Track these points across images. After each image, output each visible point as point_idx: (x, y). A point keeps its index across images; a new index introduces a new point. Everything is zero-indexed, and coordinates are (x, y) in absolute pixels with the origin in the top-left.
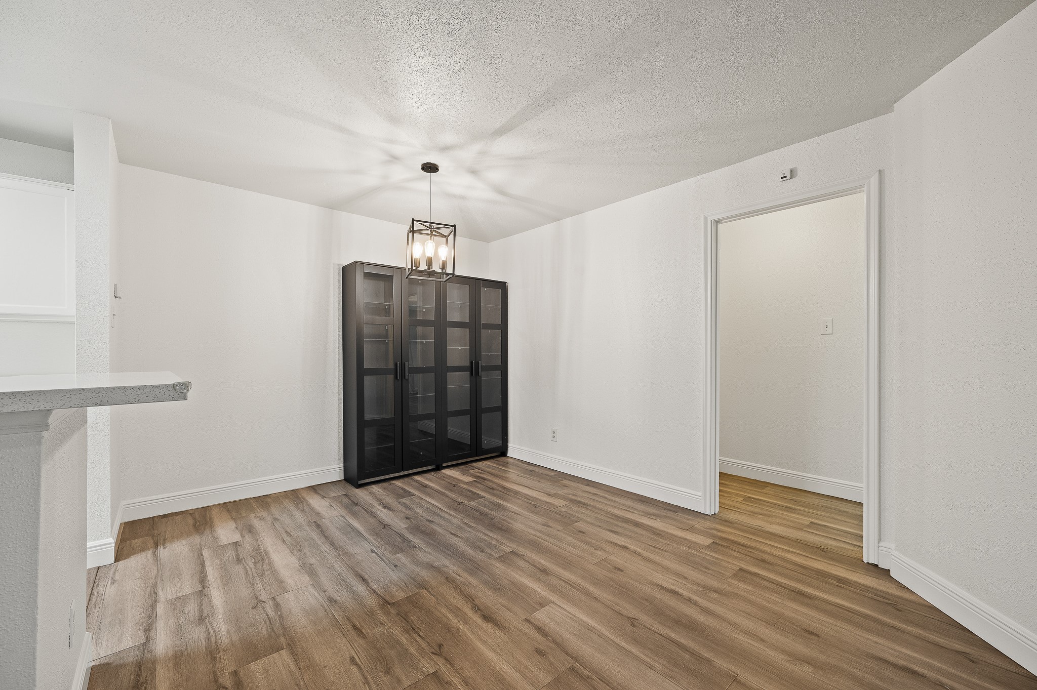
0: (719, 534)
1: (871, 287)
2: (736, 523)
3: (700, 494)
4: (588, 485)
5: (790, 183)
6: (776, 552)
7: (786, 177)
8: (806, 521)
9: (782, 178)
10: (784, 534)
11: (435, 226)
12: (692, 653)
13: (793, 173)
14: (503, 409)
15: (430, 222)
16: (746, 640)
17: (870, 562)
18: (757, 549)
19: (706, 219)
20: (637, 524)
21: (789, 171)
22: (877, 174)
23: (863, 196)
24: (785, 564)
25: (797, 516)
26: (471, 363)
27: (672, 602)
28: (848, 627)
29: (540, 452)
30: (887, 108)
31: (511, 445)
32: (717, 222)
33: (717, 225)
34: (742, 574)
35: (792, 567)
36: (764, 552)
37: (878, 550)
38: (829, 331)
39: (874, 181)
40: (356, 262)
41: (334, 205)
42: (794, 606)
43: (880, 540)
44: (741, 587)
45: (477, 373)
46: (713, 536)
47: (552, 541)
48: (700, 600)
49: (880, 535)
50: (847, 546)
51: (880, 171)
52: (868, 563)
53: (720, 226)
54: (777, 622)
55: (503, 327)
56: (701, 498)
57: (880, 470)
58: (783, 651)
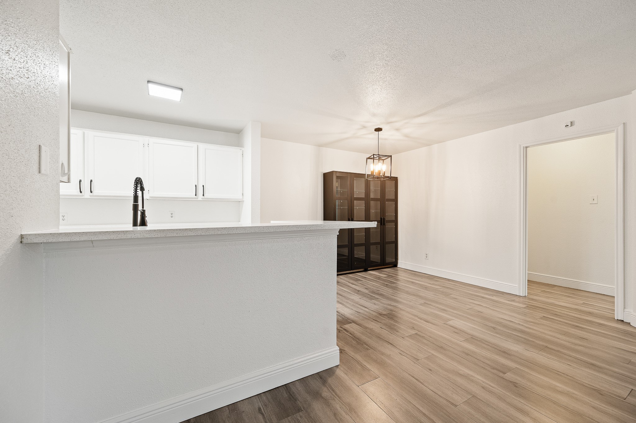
0: (529, 304)
1: (619, 181)
2: (538, 300)
3: (517, 286)
4: (449, 281)
5: (569, 128)
6: (563, 312)
7: (568, 126)
8: (582, 302)
9: (566, 126)
10: (568, 306)
11: (381, 156)
12: (525, 339)
13: (572, 124)
14: (395, 243)
15: (378, 155)
16: (550, 337)
17: (619, 319)
18: (552, 310)
19: (520, 146)
20: (483, 297)
21: (570, 123)
22: (622, 125)
23: (613, 135)
24: (568, 316)
25: (575, 300)
26: (381, 219)
27: (511, 324)
28: (603, 338)
29: (418, 265)
30: (628, 92)
31: (400, 261)
32: (527, 147)
33: (526, 148)
34: (544, 318)
35: (573, 318)
36: (556, 312)
37: (624, 313)
38: (595, 202)
39: (621, 128)
40: (333, 172)
41: (320, 145)
42: (573, 330)
43: (624, 308)
44: (544, 322)
45: (384, 224)
46: (525, 304)
47: (442, 300)
48: (525, 325)
49: (624, 305)
50: (606, 313)
51: (624, 123)
52: (617, 320)
53: (528, 149)
54: (566, 334)
55: (395, 200)
56: (517, 288)
57: (624, 273)
58: (569, 342)
